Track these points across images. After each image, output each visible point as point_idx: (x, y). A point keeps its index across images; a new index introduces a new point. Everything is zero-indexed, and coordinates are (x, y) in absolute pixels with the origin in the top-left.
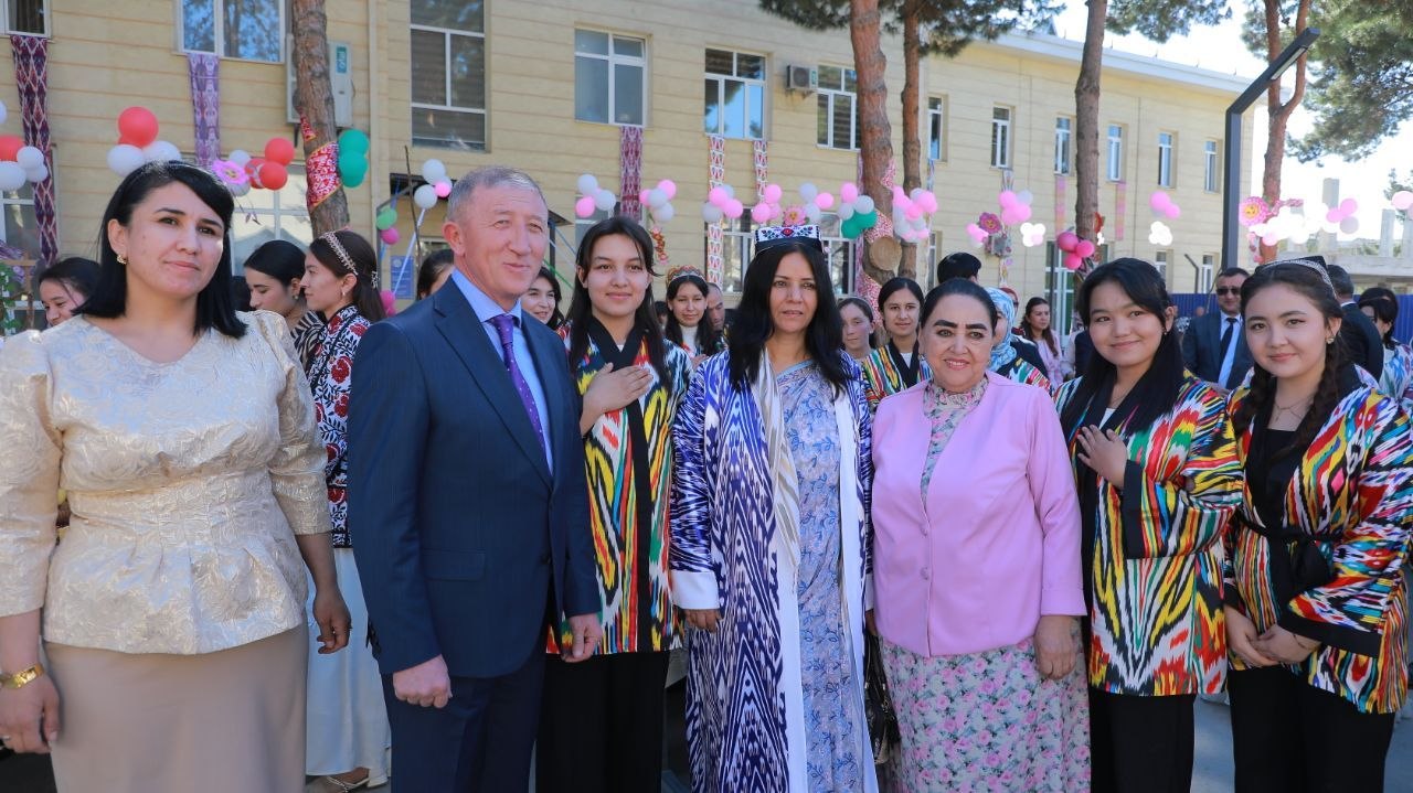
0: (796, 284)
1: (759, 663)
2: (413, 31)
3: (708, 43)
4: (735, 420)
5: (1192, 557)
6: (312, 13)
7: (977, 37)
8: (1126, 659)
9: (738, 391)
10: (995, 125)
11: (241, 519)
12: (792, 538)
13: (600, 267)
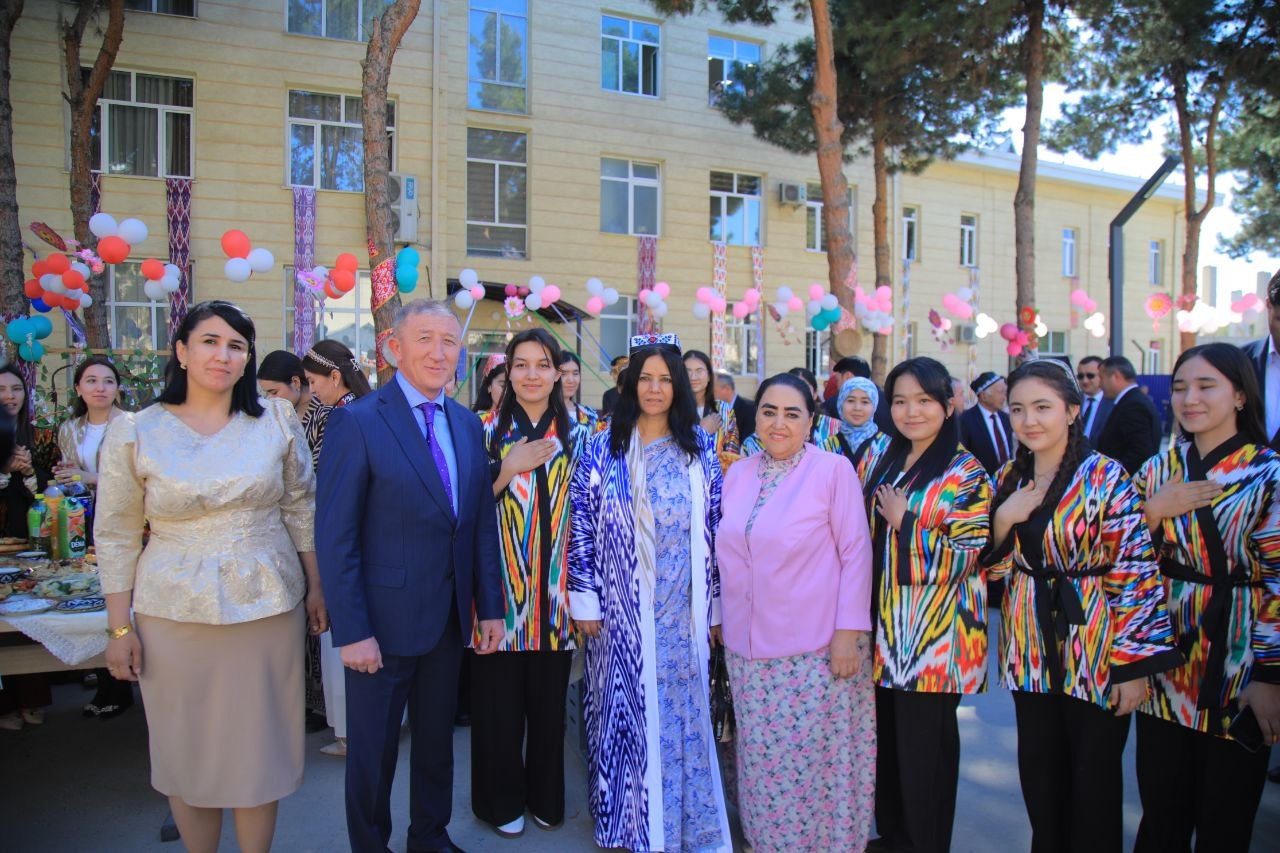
0: (656, 379)
1: (625, 661)
2: (469, 164)
3: (711, 166)
4: (612, 479)
5: (955, 587)
6: (378, 158)
7: (938, 157)
8: (896, 662)
9: (616, 458)
10: (963, 231)
11: (253, 538)
12: (648, 568)
13: (518, 366)
